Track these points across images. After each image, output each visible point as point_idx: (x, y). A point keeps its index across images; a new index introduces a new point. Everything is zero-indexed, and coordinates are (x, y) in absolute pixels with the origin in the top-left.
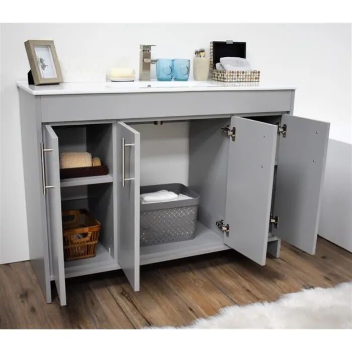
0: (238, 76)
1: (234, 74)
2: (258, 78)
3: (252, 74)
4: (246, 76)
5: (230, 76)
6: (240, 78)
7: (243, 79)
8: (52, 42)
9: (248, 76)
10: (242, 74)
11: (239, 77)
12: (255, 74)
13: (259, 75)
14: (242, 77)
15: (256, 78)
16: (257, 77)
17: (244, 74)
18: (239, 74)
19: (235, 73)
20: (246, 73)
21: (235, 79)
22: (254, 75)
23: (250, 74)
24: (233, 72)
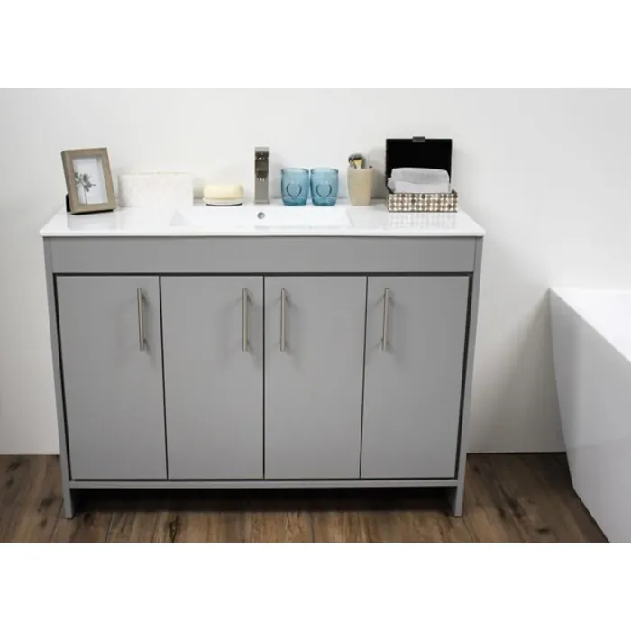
0: (413, 201)
1: (405, 199)
2: (455, 206)
3: (442, 199)
4: (429, 202)
5: (397, 202)
6: (418, 206)
7: (423, 207)
8: (105, 150)
9: (434, 201)
10: (421, 199)
11: (416, 204)
12: (447, 199)
13: (455, 202)
14: (421, 204)
15: (450, 206)
16: (452, 204)
17: (426, 199)
18: (415, 199)
19: (408, 197)
20: (429, 197)
21: (407, 207)
22: (445, 202)
23: (437, 199)
24: (403, 196)
